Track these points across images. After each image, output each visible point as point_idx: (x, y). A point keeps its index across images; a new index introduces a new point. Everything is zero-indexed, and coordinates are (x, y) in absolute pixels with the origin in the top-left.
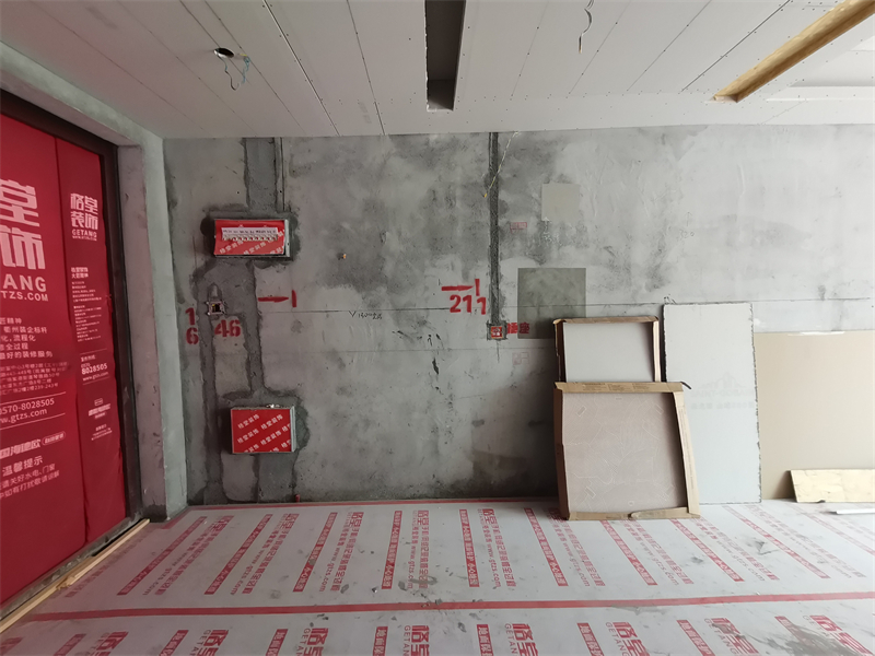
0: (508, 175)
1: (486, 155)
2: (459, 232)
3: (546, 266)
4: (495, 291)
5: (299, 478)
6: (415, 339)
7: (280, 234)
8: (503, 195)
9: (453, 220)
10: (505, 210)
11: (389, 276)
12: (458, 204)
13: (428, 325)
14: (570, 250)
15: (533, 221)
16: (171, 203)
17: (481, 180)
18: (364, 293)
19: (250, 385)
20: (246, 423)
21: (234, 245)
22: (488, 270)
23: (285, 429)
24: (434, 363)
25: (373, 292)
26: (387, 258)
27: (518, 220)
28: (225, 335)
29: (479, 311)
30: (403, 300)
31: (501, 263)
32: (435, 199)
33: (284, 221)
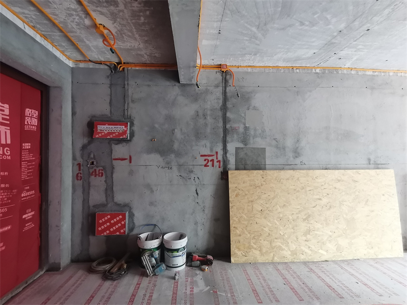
0: (231, 106)
1: (221, 97)
2: (209, 130)
3: (248, 146)
4: (225, 157)
6: (188, 179)
7: (125, 129)
8: (228, 114)
9: (206, 125)
10: (230, 121)
11: (176, 150)
12: (208, 118)
13: (194, 172)
14: (259, 140)
15: (242, 126)
16: (74, 113)
17: (219, 108)
18: (164, 157)
19: (107, 201)
20: (103, 220)
22: (222, 148)
23: (123, 223)
24: (196, 190)
25: (168, 157)
26: (175, 141)
27: (235, 125)
28: (95, 176)
29: (218, 166)
30: (182, 161)
31: (228, 145)
32: (198, 115)
33: (127, 123)
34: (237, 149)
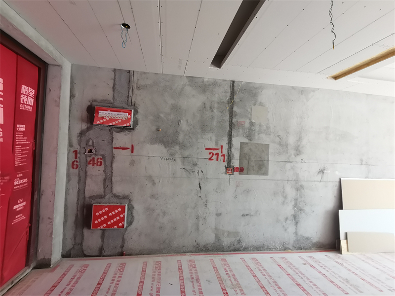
0: (238, 100)
1: (229, 90)
2: (215, 123)
3: (252, 142)
4: (230, 152)
5: (126, 242)
6: (191, 173)
7: (129, 117)
8: (235, 109)
9: (213, 117)
10: (236, 115)
11: (181, 141)
12: (215, 111)
13: (198, 166)
14: (263, 136)
15: (248, 121)
16: (72, 96)
17: (226, 101)
18: (168, 149)
19: (105, 192)
20: (101, 212)
21: (105, 120)
22: (227, 142)
23: (122, 216)
24: (199, 184)
25: (173, 148)
26: (181, 132)
27: (241, 120)
28: (93, 165)
29: (222, 161)
30: (186, 153)
31: (233, 139)
32: (205, 107)
33: (131, 111)
34: (242, 144)
